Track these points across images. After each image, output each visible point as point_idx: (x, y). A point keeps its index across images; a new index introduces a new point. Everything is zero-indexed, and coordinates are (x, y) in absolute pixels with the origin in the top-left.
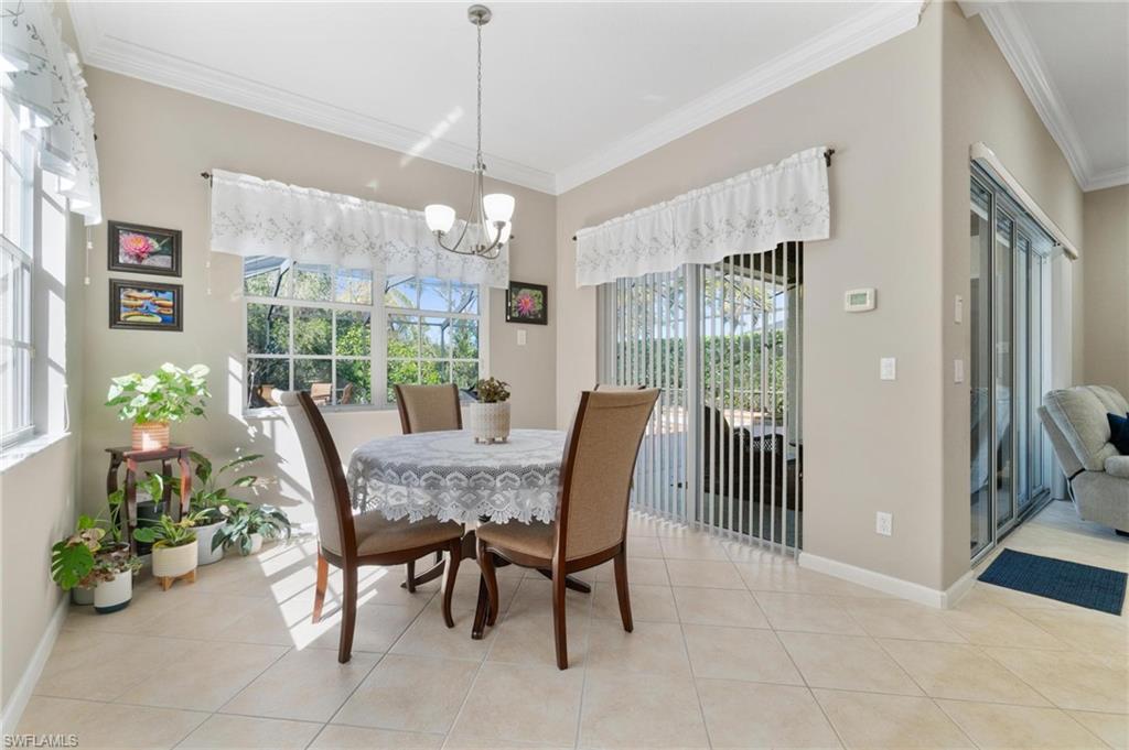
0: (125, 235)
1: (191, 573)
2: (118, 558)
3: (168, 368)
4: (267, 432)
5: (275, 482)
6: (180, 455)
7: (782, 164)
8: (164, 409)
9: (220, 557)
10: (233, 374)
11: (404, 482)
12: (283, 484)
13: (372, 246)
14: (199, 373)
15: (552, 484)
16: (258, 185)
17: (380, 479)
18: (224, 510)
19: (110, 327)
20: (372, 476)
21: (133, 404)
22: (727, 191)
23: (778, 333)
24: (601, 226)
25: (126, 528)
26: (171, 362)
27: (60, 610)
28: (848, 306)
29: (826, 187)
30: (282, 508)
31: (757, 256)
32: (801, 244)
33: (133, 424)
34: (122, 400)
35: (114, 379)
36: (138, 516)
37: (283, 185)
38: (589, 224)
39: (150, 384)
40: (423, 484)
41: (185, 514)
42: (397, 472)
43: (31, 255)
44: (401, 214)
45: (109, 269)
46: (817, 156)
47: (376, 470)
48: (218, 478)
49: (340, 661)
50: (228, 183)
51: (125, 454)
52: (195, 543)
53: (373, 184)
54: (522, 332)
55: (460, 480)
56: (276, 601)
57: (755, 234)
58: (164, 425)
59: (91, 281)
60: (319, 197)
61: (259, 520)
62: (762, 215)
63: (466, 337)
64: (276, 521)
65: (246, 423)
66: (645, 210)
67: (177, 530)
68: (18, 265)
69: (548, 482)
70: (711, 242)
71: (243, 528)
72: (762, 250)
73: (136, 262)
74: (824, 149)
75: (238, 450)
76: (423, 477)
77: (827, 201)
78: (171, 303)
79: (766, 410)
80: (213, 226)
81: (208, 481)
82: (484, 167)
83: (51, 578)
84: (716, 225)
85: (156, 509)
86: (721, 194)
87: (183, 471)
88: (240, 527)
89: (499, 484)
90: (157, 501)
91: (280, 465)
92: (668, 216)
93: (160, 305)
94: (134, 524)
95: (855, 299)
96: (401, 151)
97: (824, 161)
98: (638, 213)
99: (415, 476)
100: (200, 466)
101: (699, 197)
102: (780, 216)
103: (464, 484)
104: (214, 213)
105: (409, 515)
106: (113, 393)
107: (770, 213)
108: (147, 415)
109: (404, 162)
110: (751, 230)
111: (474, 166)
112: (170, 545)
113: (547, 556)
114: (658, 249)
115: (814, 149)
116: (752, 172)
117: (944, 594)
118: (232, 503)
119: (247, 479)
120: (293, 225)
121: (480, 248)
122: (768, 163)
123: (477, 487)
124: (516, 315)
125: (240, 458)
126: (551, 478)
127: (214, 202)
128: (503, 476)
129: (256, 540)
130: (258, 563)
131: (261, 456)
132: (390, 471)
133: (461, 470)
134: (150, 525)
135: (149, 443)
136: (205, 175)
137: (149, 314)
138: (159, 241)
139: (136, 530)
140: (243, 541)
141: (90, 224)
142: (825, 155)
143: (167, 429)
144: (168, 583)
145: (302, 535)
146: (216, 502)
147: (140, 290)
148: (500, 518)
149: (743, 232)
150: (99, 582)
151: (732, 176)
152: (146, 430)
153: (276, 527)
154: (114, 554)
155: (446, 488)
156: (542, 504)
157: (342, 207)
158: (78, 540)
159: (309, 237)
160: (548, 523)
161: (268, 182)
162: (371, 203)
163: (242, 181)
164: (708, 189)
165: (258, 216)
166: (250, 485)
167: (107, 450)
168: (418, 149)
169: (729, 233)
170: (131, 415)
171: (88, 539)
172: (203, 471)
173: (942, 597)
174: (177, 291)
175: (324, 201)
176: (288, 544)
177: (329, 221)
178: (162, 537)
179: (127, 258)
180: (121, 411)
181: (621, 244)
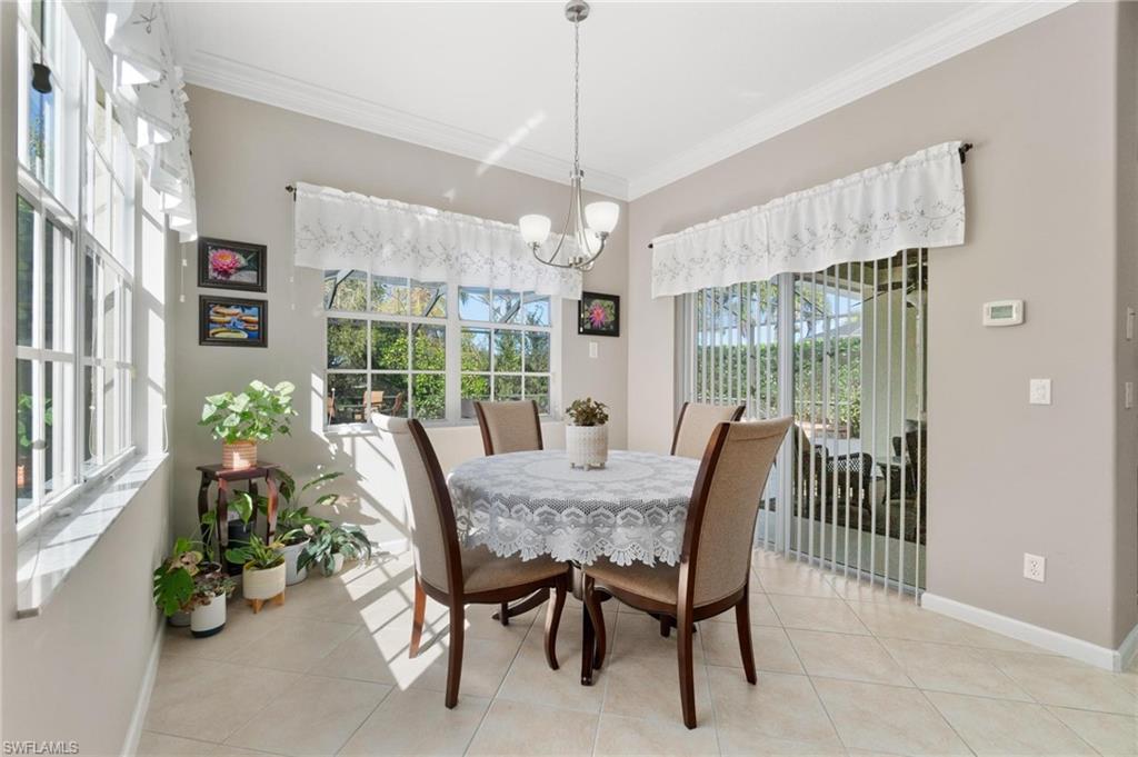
0: (214, 251)
1: (279, 596)
2: (211, 580)
3: (257, 385)
4: (347, 449)
5: (356, 501)
6: (267, 474)
7: (903, 162)
8: (252, 427)
9: (304, 577)
10: (316, 391)
11: (514, 515)
12: (363, 502)
13: (448, 258)
14: (285, 389)
15: (677, 521)
16: (339, 197)
17: (485, 509)
18: (308, 529)
19: (200, 344)
20: (477, 507)
21: (226, 423)
22: (834, 193)
23: (841, 340)
24: (681, 233)
25: (218, 550)
26: (260, 380)
27: (160, 635)
28: (987, 320)
29: (961, 186)
30: (363, 527)
31: (869, 265)
32: (925, 251)
33: (225, 443)
34: (214, 418)
35: (208, 399)
36: (229, 538)
37: (364, 198)
38: (665, 231)
39: (241, 403)
40: (537, 519)
41: (273, 533)
42: (507, 505)
43: (132, 273)
44: (476, 224)
45: (199, 285)
46: (949, 152)
47: (482, 501)
48: (301, 496)
49: (447, 705)
50: (310, 196)
51: (218, 473)
52: (283, 565)
53: (450, 195)
54: (594, 344)
55: (578, 516)
56: (367, 629)
57: (868, 239)
58: (253, 443)
59: (186, 299)
60: (398, 208)
61: (340, 539)
62: (878, 219)
63: (511, 345)
64: (357, 541)
65: (327, 440)
66: (734, 215)
67: (266, 551)
68: (121, 284)
69: (672, 519)
70: (813, 249)
71: (327, 548)
72: (875, 257)
73: (224, 278)
74: (958, 144)
75: (319, 467)
76: (536, 512)
77: (962, 201)
78: (256, 319)
79: (827, 422)
80: (297, 240)
81: (291, 499)
82: (582, 173)
83: (154, 603)
84: (820, 232)
85: (245, 529)
86: (826, 198)
87: (269, 490)
88: (324, 547)
89: (619, 521)
90: (246, 520)
91: (359, 482)
92: (764, 221)
93: (246, 321)
94: (226, 544)
95: (996, 312)
96: (477, 159)
97: (958, 158)
98: (725, 218)
99: (527, 510)
100: (283, 484)
101: (800, 200)
102: (901, 219)
103: (582, 521)
104: (298, 227)
105: (520, 552)
106: (207, 412)
107: (887, 216)
108: (238, 434)
109: (480, 170)
110: (864, 235)
111: (571, 173)
112: (259, 567)
113: (671, 601)
114: (748, 256)
115: (946, 145)
116: (866, 171)
117: (1117, 653)
118: (314, 522)
119: (328, 497)
120: (372, 237)
121: (577, 261)
122: (885, 162)
123: (596, 524)
124: (588, 326)
125: (322, 476)
126: (675, 515)
127: (297, 217)
128: (625, 511)
129: (339, 559)
130: (343, 585)
131: (341, 474)
132: (498, 503)
133: (579, 505)
134: (239, 546)
135: (239, 463)
136: (289, 189)
137: (237, 330)
138: (245, 257)
139: (228, 551)
140: (327, 561)
141: (186, 241)
142: (960, 150)
143: (255, 448)
144: (258, 606)
145: (380, 554)
146: (300, 521)
147: (228, 306)
148: (623, 559)
149: (855, 237)
150: (196, 605)
151: (842, 177)
152: (237, 449)
153: (357, 546)
154: (208, 576)
155: (561, 525)
156: (667, 545)
157: (420, 218)
158: (179, 565)
159: (387, 250)
160: (672, 565)
161: (349, 194)
162: (448, 213)
163: (325, 194)
164: (811, 192)
165: (338, 229)
166: (332, 504)
167: (199, 469)
168: (494, 157)
169: (837, 239)
170: (225, 434)
171: (187, 563)
172: (286, 489)
173: (1114, 657)
174: (262, 305)
175: (402, 212)
176: (368, 564)
177: (407, 233)
178: (251, 558)
179: (215, 274)
180: (214, 430)
181: (705, 252)
